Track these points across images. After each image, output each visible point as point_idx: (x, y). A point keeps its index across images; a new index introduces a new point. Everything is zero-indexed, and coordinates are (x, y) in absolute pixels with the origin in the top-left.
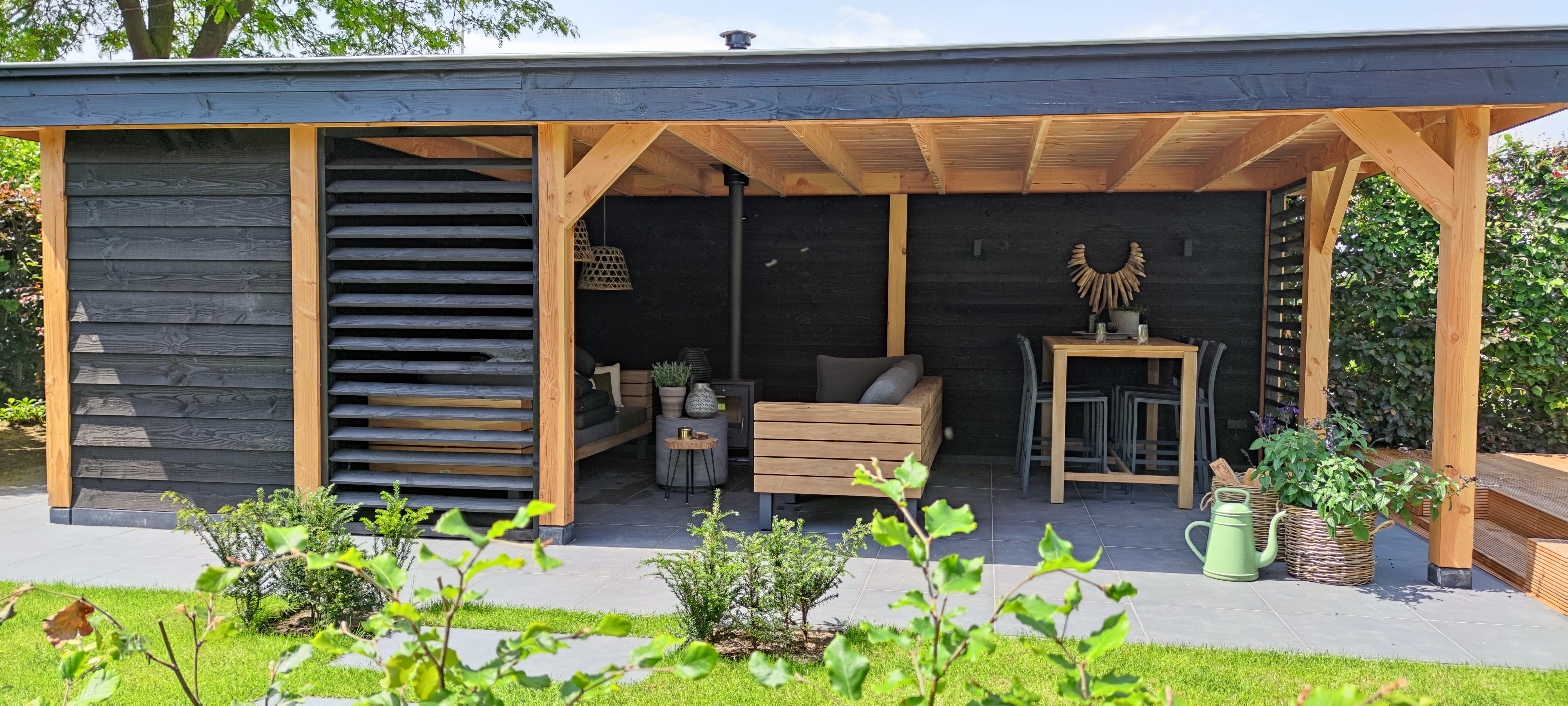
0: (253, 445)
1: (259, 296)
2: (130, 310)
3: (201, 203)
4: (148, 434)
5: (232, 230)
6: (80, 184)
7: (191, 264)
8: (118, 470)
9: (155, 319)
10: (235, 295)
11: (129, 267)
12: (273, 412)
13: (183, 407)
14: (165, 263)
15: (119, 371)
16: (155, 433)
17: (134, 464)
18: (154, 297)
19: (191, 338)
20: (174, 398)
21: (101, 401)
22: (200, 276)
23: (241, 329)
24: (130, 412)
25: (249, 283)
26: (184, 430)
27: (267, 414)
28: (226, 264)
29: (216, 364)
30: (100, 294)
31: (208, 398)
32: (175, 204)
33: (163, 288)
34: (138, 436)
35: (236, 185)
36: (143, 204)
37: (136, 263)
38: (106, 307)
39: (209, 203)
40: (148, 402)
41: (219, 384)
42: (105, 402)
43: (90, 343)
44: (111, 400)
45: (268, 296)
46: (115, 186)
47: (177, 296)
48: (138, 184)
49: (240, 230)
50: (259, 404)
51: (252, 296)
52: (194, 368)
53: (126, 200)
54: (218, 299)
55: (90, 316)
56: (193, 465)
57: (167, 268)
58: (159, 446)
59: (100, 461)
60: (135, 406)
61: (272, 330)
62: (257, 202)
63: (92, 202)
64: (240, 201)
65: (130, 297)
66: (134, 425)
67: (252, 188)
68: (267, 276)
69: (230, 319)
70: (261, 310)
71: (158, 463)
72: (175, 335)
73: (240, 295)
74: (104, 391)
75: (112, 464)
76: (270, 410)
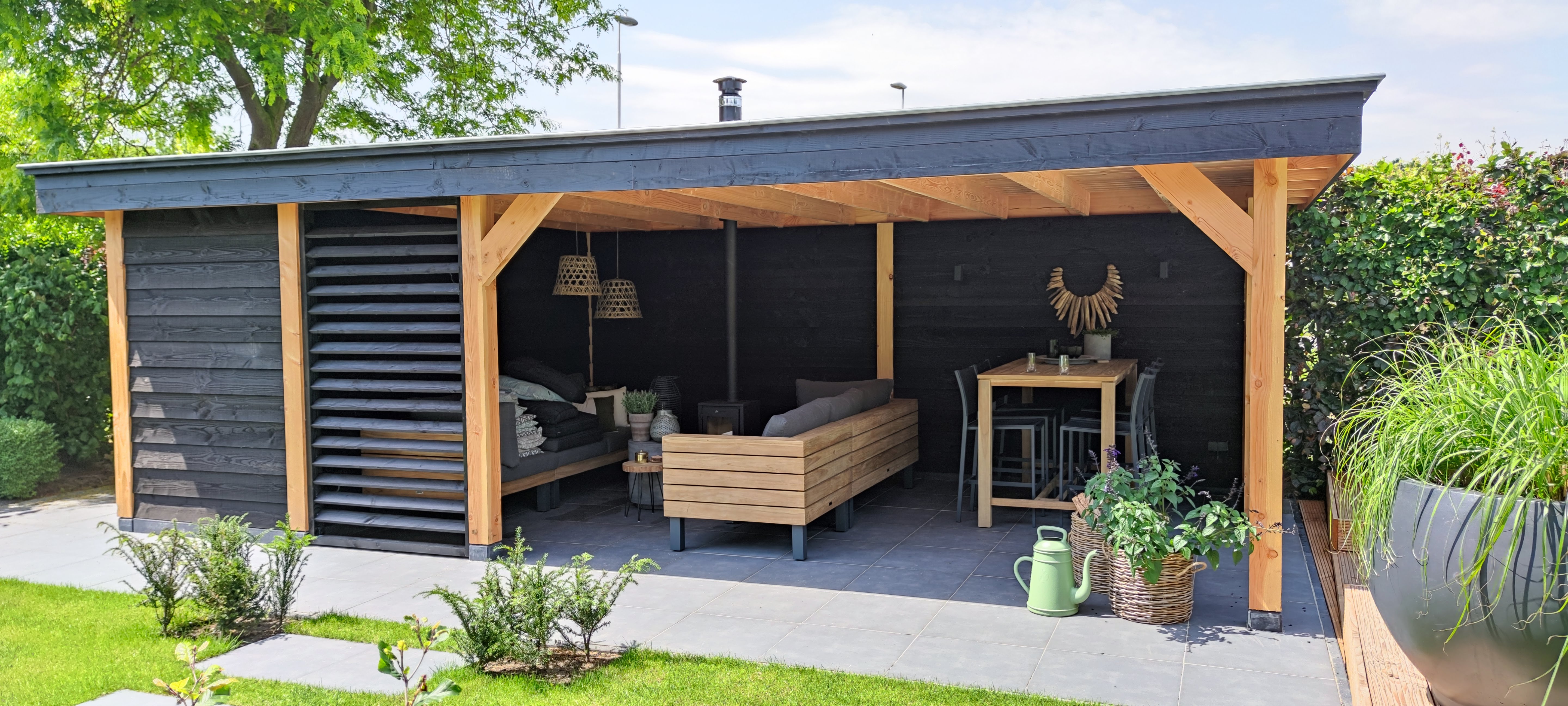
0: (258, 470)
1: (260, 346)
2: (170, 357)
3: (218, 268)
4: (186, 459)
5: (240, 290)
6: (134, 255)
7: (212, 319)
8: (165, 488)
9: (187, 364)
10: (243, 345)
11: (169, 322)
12: (272, 442)
13: (209, 437)
14: (194, 319)
15: (164, 406)
16: (190, 459)
17: (176, 483)
18: (187, 347)
19: (213, 380)
20: (202, 429)
21: (152, 431)
22: (218, 329)
23: (247, 373)
24: (172, 440)
25: (253, 334)
26: (209, 456)
27: (267, 444)
28: (236, 319)
29: (231, 402)
30: (150, 344)
31: (226, 430)
32: (199, 269)
33: (192, 339)
34: (177, 461)
35: (241, 253)
36: (178, 270)
37: (174, 319)
38: (154, 354)
39: (223, 268)
40: (185, 433)
41: (232, 418)
42: (155, 432)
43: (144, 384)
44: (159, 430)
45: (266, 345)
46: (158, 256)
47: (202, 345)
48: (174, 253)
49: (245, 290)
50: (262, 436)
51: (255, 346)
52: (215, 405)
53: (166, 267)
54: (230, 348)
55: (143, 362)
56: (217, 486)
57: (195, 322)
58: (192, 469)
59: (152, 480)
60: (176, 435)
61: (271, 374)
62: (257, 266)
63: (143, 269)
64: (245, 266)
65: (171, 346)
66: (175, 451)
67: (254, 255)
68: (265, 328)
69: (240, 365)
70: (261, 357)
71: (192, 483)
72: (202, 377)
73: (247, 345)
74: (154, 423)
75: (161, 483)
76: (270, 440)
